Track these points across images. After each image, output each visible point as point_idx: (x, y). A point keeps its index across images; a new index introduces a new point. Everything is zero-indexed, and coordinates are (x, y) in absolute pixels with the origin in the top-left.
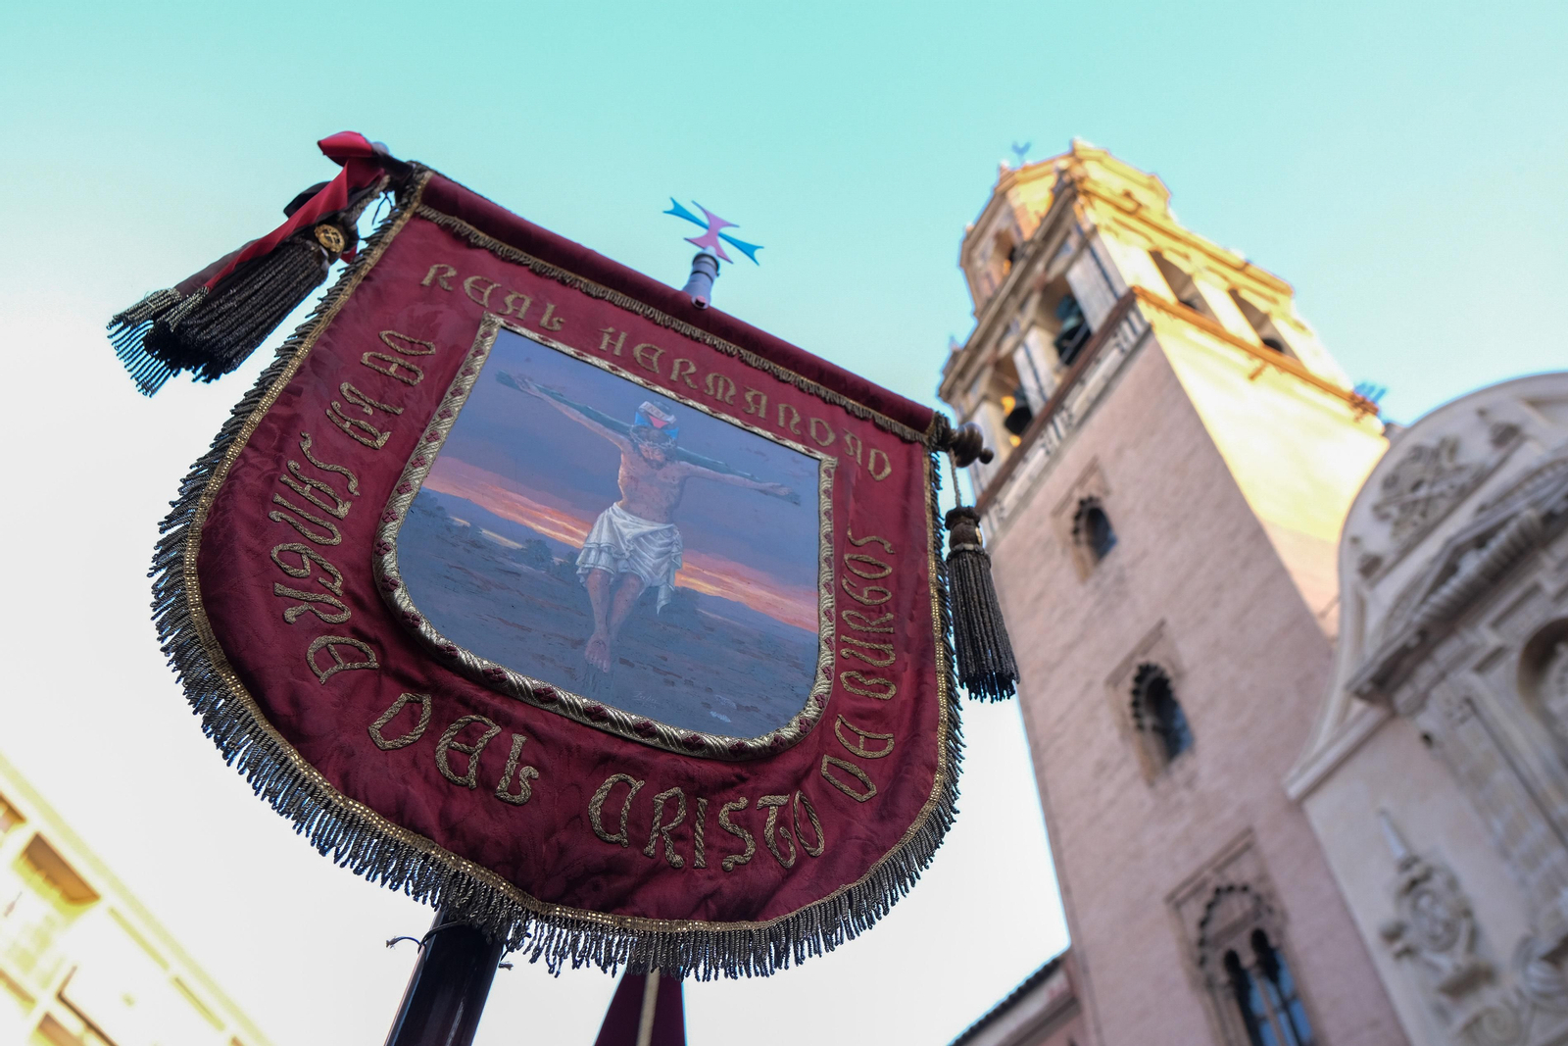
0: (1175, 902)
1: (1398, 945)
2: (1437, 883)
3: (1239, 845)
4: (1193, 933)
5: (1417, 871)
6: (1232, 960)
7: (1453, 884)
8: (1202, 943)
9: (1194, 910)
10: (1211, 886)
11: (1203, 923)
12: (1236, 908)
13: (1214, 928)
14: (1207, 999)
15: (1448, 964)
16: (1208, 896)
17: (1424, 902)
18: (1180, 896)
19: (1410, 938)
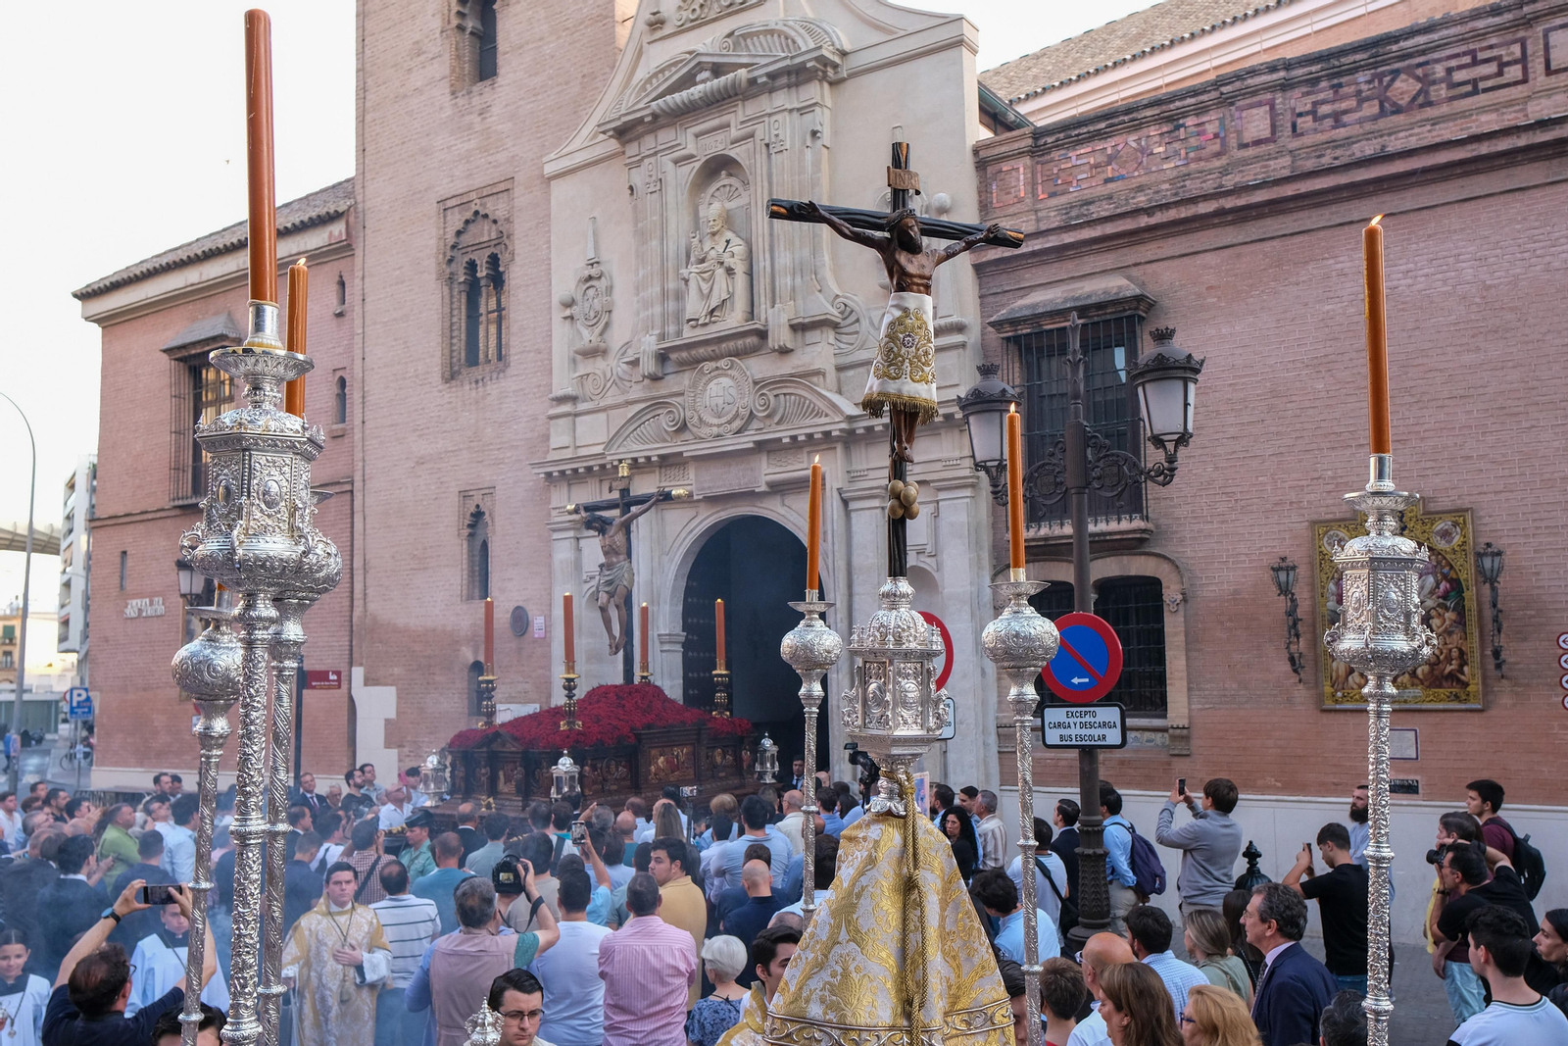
0: (444, 206)
1: (568, 312)
2: (602, 284)
3: (502, 187)
4: (451, 239)
5: (593, 272)
6: (472, 266)
7: (610, 290)
8: (453, 247)
9: (456, 221)
10: (474, 208)
11: (459, 233)
12: (484, 232)
13: (466, 239)
14: (446, 290)
15: (588, 337)
16: (469, 215)
17: (591, 292)
18: (450, 203)
19: (575, 310)
